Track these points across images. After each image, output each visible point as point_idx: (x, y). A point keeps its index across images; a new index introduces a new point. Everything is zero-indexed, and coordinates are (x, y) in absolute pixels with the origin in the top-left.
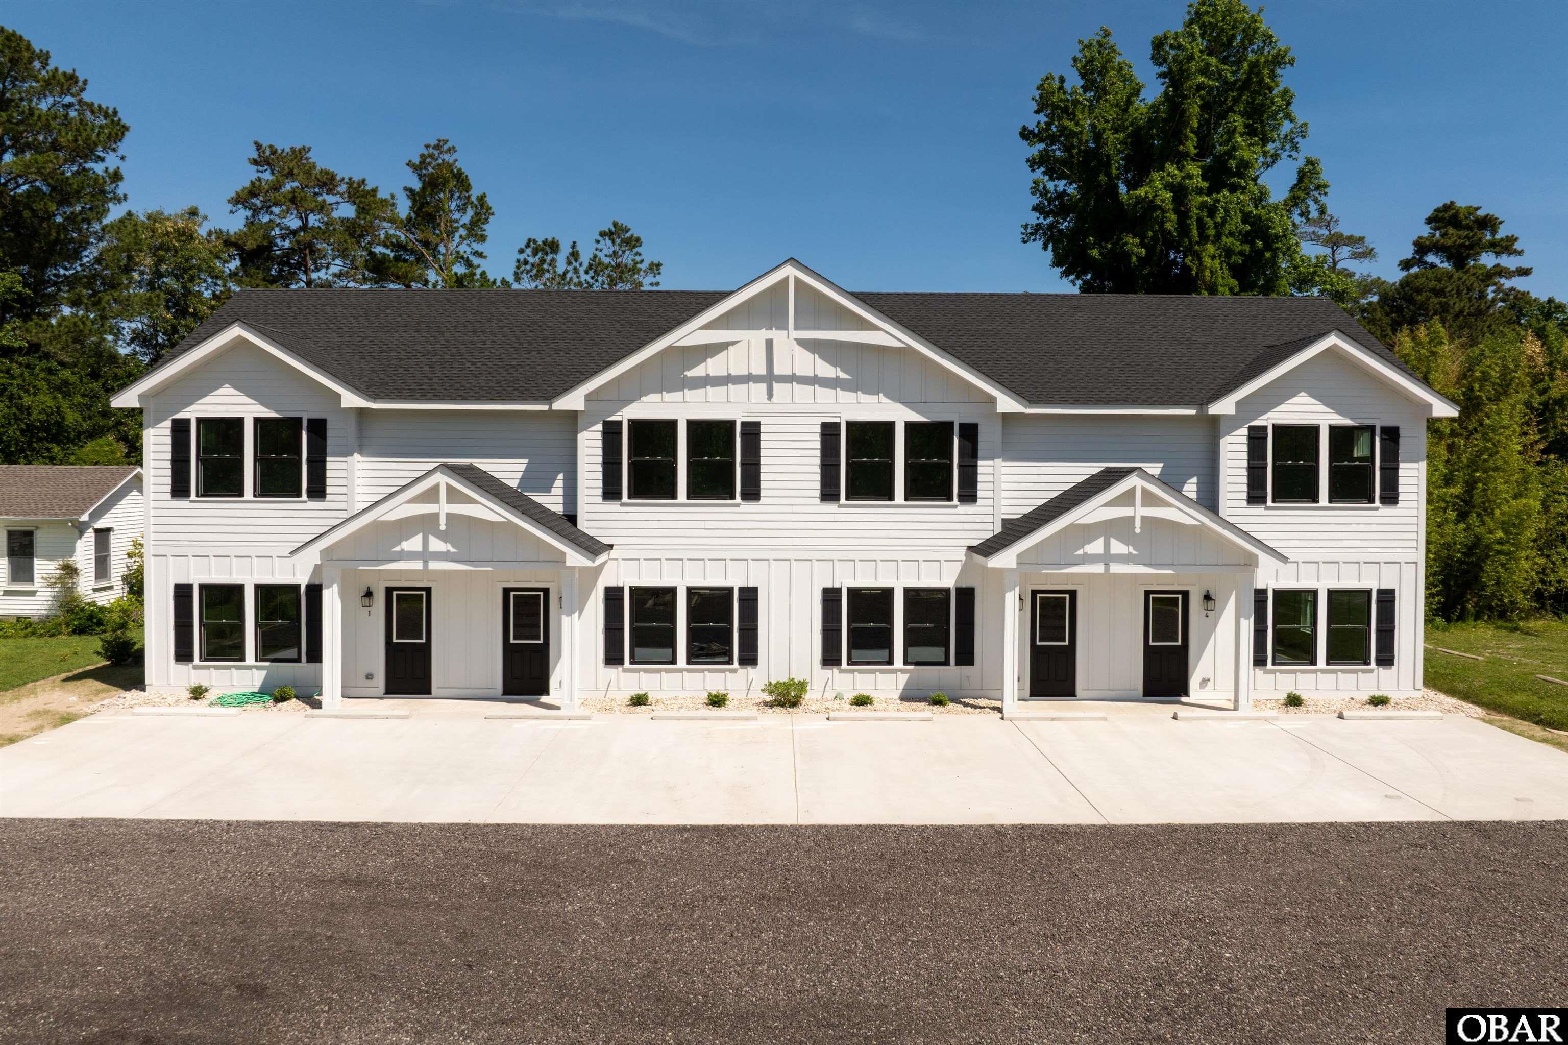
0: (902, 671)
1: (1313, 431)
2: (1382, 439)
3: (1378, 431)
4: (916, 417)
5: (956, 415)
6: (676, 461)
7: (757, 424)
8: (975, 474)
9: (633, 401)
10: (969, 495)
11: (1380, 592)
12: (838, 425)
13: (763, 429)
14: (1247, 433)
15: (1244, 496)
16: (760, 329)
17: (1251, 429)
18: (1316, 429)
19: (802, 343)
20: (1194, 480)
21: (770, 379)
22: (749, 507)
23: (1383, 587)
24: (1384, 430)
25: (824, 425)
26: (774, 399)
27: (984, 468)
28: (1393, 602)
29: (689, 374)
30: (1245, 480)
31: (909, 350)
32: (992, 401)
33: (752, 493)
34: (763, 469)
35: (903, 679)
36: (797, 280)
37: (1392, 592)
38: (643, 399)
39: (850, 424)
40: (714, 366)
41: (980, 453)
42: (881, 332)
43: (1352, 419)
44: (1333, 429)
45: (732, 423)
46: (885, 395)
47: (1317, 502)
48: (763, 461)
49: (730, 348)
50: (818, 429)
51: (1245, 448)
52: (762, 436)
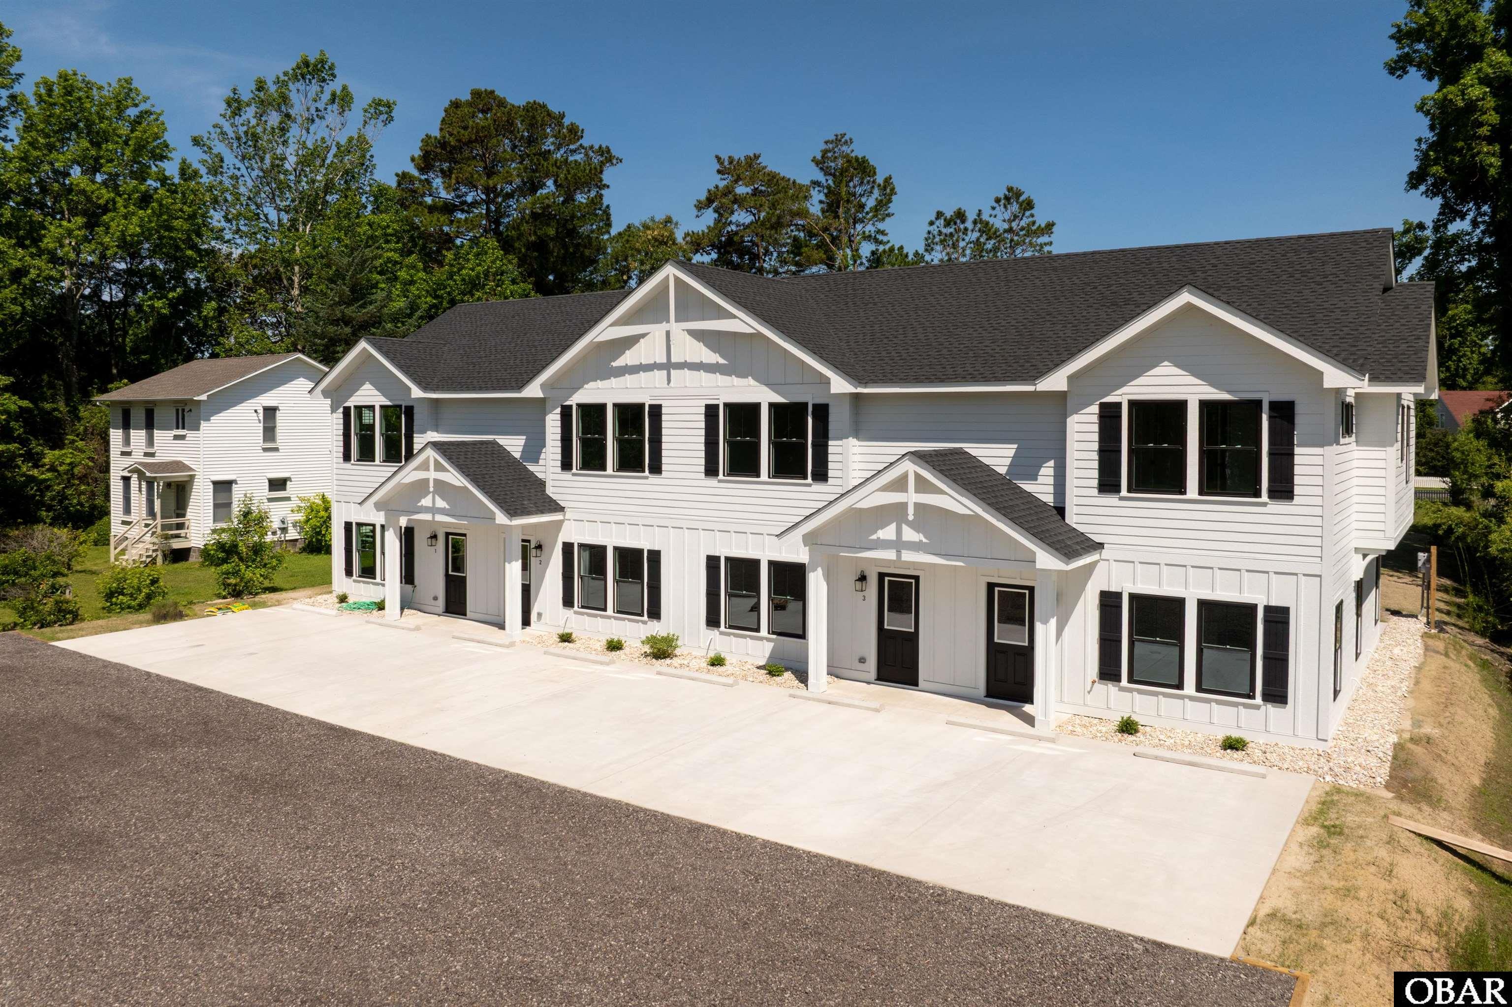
0: (768, 640)
1: (1179, 408)
2: (1270, 418)
3: (1265, 407)
4: (779, 399)
5: (810, 397)
6: (605, 439)
7: (659, 407)
8: (826, 454)
9: (579, 388)
10: (821, 475)
11: (1268, 609)
12: (717, 406)
13: (664, 410)
14: (1097, 411)
15: (1095, 483)
16: (661, 322)
17: (1103, 406)
18: (1180, 406)
19: (692, 333)
20: (1051, 463)
21: (668, 366)
22: (654, 479)
23: (1273, 603)
24: (1275, 406)
25: (708, 407)
26: (672, 384)
27: (834, 446)
28: (1286, 623)
29: (614, 364)
30: (1096, 464)
31: (759, 335)
32: (827, 382)
33: (656, 468)
34: (664, 446)
35: (768, 647)
36: (677, 279)
37: (1285, 611)
38: (586, 386)
39: (726, 405)
40: (628, 358)
41: (831, 434)
42: (737, 320)
43: (1229, 392)
44: (1206, 406)
45: (642, 406)
46: (753, 378)
47: (1184, 493)
48: (664, 439)
49: (642, 340)
50: (703, 410)
51: (1096, 428)
52: (664, 417)
